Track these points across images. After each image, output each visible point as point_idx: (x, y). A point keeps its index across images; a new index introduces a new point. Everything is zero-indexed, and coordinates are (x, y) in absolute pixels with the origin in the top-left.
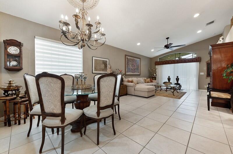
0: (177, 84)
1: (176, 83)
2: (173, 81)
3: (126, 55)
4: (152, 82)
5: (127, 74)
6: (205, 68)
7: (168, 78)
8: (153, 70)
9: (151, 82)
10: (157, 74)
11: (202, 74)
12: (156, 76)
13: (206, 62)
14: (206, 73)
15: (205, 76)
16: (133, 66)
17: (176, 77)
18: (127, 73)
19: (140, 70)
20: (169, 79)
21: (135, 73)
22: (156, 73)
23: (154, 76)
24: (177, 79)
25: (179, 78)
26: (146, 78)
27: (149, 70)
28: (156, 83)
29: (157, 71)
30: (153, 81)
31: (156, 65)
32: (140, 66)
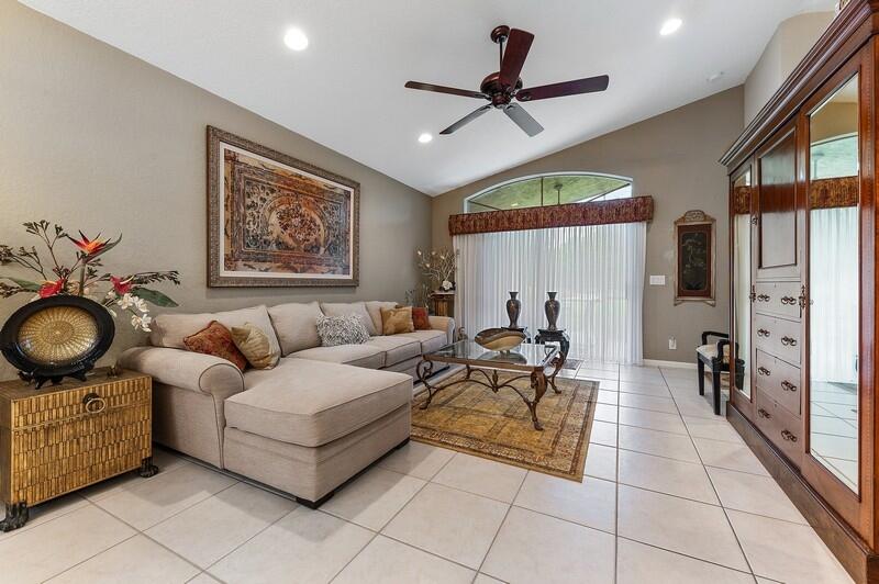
0: (550, 335)
1: (545, 326)
2: (532, 319)
3: (212, 135)
4: (426, 326)
5: (224, 273)
6: (671, 255)
7: (509, 302)
8: (438, 259)
9: (417, 327)
10: (458, 279)
11: (658, 280)
12: (453, 289)
13: (675, 223)
14: (674, 278)
15: (672, 292)
16: (296, 221)
17: (547, 298)
18: (228, 268)
19: (356, 252)
20: (513, 308)
21: (315, 272)
22: (452, 274)
23: (441, 289)
24: (552, 309)
25: (557, 304)
26: (389, 305)
27: (417, 260)
28: (447, 330)
29: (458, 263)
30: (432, 319)
31: (452, 234)
32: (357, 231)
